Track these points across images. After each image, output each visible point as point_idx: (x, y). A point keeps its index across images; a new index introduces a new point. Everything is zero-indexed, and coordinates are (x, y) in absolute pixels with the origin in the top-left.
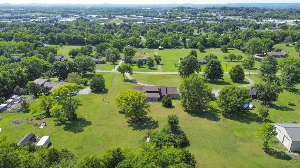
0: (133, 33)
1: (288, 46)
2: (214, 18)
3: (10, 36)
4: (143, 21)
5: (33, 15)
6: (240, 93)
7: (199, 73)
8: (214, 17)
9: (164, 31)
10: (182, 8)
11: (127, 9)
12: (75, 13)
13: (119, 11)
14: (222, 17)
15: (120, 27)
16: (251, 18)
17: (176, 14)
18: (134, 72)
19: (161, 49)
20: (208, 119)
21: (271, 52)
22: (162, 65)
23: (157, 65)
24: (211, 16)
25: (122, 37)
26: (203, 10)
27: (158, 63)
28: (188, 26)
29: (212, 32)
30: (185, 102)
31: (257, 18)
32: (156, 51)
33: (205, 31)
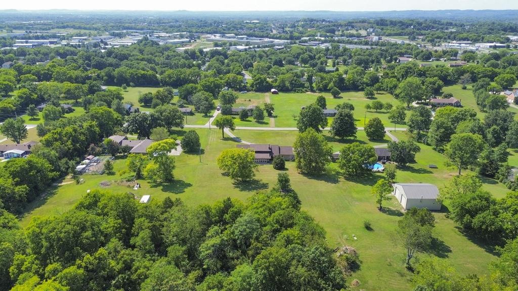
0: (231, 67)
1: (465, 88)
2: (363, 39)
3: (45, 73)
4: (247, 45)
5: (64, 32)
6: (364, 151)
7: (325, 129)
8: (363, 37)
9: (279, 63)
10: (312, 20)
11: (219, 23)
12: (131, 28)
13: (206, 26)
14: (375, 38)
15: (209, 55)
16: (423, 40)
17: (301, 33)
18: (237, 128)
19: (274, 93)
20: (326, 181)
21: (436, 98)
22: (276, 117)
23: (268, 117)
24: (359, 36)
25: (215, 74)
26: (345, 26)
27: (270, 115)
28: (318, 55)
29: (355, 65)
30: (300, 162)
31: (432, 41)
32: (267, 96)
33: (345, 63)
